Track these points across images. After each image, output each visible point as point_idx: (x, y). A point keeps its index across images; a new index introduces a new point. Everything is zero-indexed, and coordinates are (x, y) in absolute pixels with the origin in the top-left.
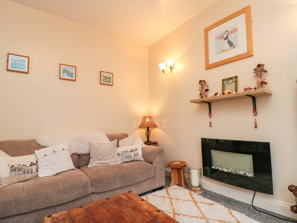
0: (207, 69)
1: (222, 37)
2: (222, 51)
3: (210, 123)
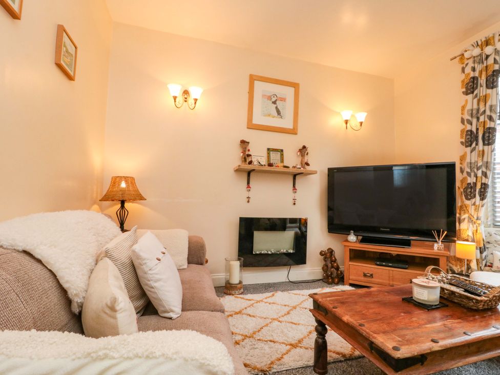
0: (248, 128)
1: (269, 98)
2: (269, 115)
3: (248, 198)
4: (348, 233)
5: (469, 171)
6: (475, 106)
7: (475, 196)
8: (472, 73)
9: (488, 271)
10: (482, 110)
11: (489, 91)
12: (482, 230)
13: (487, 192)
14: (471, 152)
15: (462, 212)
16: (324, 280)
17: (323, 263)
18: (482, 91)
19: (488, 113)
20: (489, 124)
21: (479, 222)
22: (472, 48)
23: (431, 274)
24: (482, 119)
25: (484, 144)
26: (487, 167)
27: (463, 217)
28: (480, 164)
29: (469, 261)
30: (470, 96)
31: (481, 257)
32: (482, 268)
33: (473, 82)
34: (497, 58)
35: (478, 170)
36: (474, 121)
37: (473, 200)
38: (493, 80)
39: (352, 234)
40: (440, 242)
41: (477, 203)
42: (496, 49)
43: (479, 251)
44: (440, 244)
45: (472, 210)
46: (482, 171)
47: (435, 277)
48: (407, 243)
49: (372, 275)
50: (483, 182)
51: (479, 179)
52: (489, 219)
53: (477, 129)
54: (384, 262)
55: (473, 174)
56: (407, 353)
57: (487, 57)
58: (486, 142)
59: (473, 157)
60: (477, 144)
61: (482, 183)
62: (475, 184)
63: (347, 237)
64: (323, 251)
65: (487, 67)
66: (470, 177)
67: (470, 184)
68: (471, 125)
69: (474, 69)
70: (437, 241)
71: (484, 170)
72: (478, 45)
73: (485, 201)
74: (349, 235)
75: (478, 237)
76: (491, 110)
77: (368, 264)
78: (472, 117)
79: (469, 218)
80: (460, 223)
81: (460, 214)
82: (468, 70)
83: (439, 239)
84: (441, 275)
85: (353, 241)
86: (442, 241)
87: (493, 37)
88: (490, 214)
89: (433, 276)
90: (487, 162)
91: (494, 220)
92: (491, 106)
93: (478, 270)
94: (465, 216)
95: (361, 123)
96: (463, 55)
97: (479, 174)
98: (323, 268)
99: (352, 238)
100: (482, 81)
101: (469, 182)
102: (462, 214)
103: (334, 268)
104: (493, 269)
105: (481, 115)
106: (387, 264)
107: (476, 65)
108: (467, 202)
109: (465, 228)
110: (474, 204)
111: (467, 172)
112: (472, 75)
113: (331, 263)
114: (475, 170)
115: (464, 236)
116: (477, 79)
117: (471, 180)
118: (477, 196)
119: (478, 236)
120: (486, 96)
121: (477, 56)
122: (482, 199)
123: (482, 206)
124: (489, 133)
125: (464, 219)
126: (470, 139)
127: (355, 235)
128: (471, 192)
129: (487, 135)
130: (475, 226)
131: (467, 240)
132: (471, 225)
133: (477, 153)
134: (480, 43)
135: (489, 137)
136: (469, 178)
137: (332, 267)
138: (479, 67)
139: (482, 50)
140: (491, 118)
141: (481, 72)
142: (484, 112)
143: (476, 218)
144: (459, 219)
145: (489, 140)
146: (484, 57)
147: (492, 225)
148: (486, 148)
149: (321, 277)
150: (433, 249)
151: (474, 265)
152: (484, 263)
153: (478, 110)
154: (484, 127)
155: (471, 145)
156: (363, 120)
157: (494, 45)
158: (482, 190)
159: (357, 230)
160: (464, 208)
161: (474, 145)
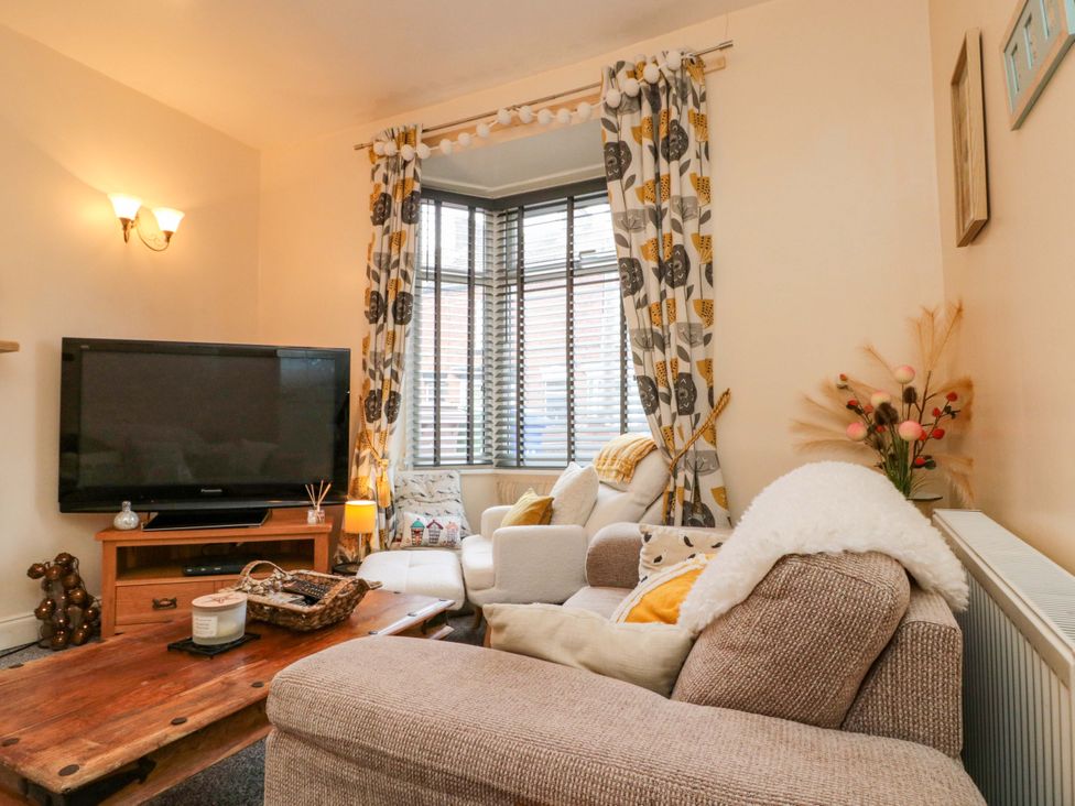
4: (115, 508)
5: (373, 368)
6: (385, 250)
7: (380, 417)
8: (383, 185)
9: (395, 549)
10: (394, 258)
11: (405, 227)
12: (391, 476)
13: (398, 408)
14: (377, 333)
15: (362, 445)
16: (43, 644)
17: (42, 595)
18: (395, 222)
19: (402, 266)
20: (404, 287)
21: (385, 462)
22: (384, 138)
23: (250, 579)
24: (394, 273)
25: (396, 322)
26: (398, 363)
27: (362, 455)
28: (388, 357)
29: (368, 536)
30: (379, 227)
31: (387, 524)
32: (388, 545)
33: (384, 204)
34: (418, 171)
35: (385, 367)
36: (383, 276)
37: (377, 423)
38: (412, 208)
39: (128, 509)
40: (318, 507)
41: (383, 429)
42: (416, 155)
43: (383, 515)
44: (319, 510)
45: (375, 439)
46: (392, 371)
47: (259, 582)
48: (257, 516)
49: (173, 603)
50: (393, 389)
51: (386, 382)
52: (407, 455)
53: (387, 292)
54: (203, 566)
55: (378, 374)
56: (93, 772)
57: (406, 163)
58: (399, 319)
59: (379, 343)
60: (385, 320)
61: (391, 392)
62: (381, 392)
63: (113, 519)
64: (39, 565)
65: (404, 181)
66: (374, 379)
67: (374, 391)
68: (379, 281)
69: (386, 180)
70: (312, 505)
71: (395, 368)
72: (393, 137)
73: (394, 424)
74: (119, 511)
75: (383, 490)
76: (407, 262)
77: (165, 577)
78: (380, 268)
79: (372, 456)
80: (358, 464)
81: (359, 449)
82: (379, 178)
83: (317, 500)
84: (273, 575)
85: (127, 527)
86: (321, 505)
87: (415, 131)
88: (409, 445)
89: (254, 582)
90: (399, 354)
91: (415, 456)
92: (407, 255)
93: (381, 550)
94: (366, 452)
95: (169, 235)
96: (372, 145)
97: (387, 375)
98: (38, 613)
99: (127, 518)
100: (397, 205)
101: (372, 388)
102: (362, 449)
103: (76, 605)
104: (403, 544)
105: (393, 267)
106: (210, 569)
107: (390, 173)
108: (370, 427)
109: (365, 475)
110: (378, 430)
111: (370, 370)
112: (383, 190)
113: (66, 593)
114: (382, 367)
115: (362, 490)
116: (390, 200)
117: (375, 385)
118: (383, 414)
119: (383, 487)
120: (400, 234)
121: (392, 157)
122: (391, 421)
123: (391, 433)
124: (403, 302)
125: (364, 457)
126: (377, 308)
127: (135, 511)
128: (374, 407)
129: (400, 305)
130: (379, 469)
131: (366, 498)
132: (373, 470)
133: (385, 336)
134: (396, 135)
135: (402, 308)
136: (372, 381)
137: (69, 602)
138: (394, 179)
139: (399, 149)
140: (405, 276)
141: (395, 187)
142: (398, 262)
143: (381, 455)
144: (358, 456)
145: (402, 314)
146: (401, 163)
147: (411, 466)
148: (398, 327)
149: (32, 637)
150: (306, 522)
151: (375, 542)
152: (391, 535)
153: (389, 257)
154: (396, 290)
155: (376, 320)
156: (173, 228)
157: (414, 146)
158: (391, 404)
159: (139, 497)
160: (363, 438)
161: (381, 321)
